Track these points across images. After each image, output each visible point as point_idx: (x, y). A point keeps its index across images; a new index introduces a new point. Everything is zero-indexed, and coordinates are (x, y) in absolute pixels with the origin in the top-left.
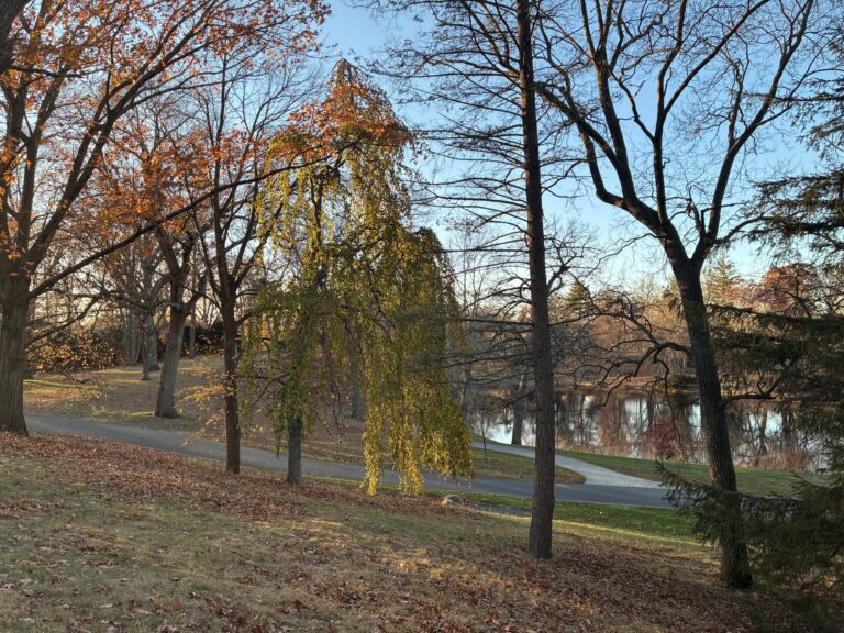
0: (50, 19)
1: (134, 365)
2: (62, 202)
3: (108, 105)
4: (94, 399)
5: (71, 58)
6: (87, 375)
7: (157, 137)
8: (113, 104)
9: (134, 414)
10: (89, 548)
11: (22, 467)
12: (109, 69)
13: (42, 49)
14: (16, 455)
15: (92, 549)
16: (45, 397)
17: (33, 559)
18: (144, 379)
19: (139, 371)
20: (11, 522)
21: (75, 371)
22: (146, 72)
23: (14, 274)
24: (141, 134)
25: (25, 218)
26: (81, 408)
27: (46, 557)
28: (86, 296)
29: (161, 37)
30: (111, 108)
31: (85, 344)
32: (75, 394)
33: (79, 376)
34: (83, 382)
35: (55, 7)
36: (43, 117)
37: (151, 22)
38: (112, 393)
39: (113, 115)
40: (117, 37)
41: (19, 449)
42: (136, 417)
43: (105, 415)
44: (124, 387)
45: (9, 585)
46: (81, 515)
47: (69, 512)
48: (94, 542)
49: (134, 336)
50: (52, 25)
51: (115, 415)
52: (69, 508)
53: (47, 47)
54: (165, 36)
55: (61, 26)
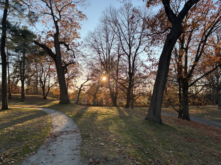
0: (188, 18)
1: (215, 104)
2: (194, 62)
3: (205, 35)
4: (206, 113)
5: (195, 26)
6: (203, 107)
7: (218, 39)
8: (206, 34)
9: (217, 119)
10: (214, 156)
11: (191, 129)
12: (204, 25)
13: (188, 26)
14: (189, 126)
15: (215, 156)
16: (192, 112)
17: (200, 155)
18: (219, 109)
19: (217, 106)
20: (192, 143)
21: (200, 106)
22: (215, 23)
23: (185, 81)
24: (213, 40)
25: (186, 68)
26: (202, 116)
27: (203, 155)
28: (201, 86)
29: (218, 11)
30: (206, 35)
31: (202, 98)
32: (200, 111)
33: (201, 107)
34: (202, 109)
35: (189, 15)
36: (188, 42)
37: (215, 8)
38: (210, 112)
39: (206, 37)
40: (206, 16)
41: (189, 125)
42: (217, 120)
43: (208, 118)
44: (213, 111)
45: (196, 160)
46: (210, 145)
47: (206, 144)
48: (215, 154)
49: (214, 96)
50: (189, 19)
51: (211, 118)
52: (206, 143)
53: (189, 25)
54: (219, 11)
55: (191, 19)
